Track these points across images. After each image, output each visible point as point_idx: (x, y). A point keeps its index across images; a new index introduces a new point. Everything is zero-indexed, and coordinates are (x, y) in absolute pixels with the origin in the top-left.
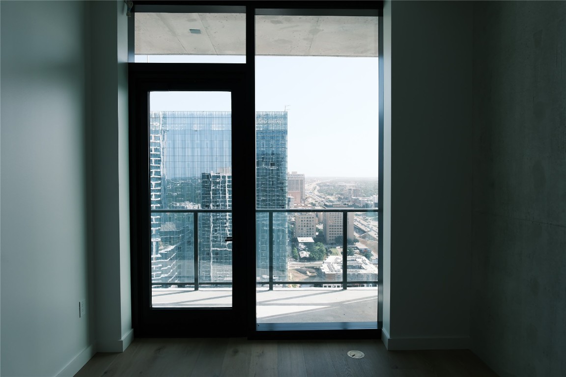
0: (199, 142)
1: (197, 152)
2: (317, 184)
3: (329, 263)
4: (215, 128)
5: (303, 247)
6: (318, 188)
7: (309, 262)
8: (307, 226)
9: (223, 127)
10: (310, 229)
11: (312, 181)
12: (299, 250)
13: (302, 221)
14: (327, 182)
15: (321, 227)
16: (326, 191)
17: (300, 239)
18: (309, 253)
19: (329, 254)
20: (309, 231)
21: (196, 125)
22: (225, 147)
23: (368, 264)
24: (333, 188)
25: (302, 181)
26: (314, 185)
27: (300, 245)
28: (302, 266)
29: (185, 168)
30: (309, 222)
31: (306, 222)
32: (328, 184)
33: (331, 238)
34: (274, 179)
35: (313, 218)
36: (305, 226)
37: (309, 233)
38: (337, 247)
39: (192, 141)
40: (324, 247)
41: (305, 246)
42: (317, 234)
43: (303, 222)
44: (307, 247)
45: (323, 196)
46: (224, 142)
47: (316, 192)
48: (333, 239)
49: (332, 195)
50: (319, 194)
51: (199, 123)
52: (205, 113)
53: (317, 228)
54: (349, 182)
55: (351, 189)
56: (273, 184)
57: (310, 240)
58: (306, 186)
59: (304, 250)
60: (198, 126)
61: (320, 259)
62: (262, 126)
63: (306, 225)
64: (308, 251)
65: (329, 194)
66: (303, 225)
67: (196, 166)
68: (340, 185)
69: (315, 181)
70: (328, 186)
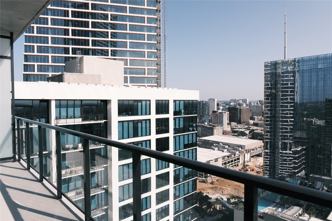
0: (322, 76)
1: (321, 83)
29: (311, 95)
39: (317, 76)
60: (322, 65)
67: (320, 94)
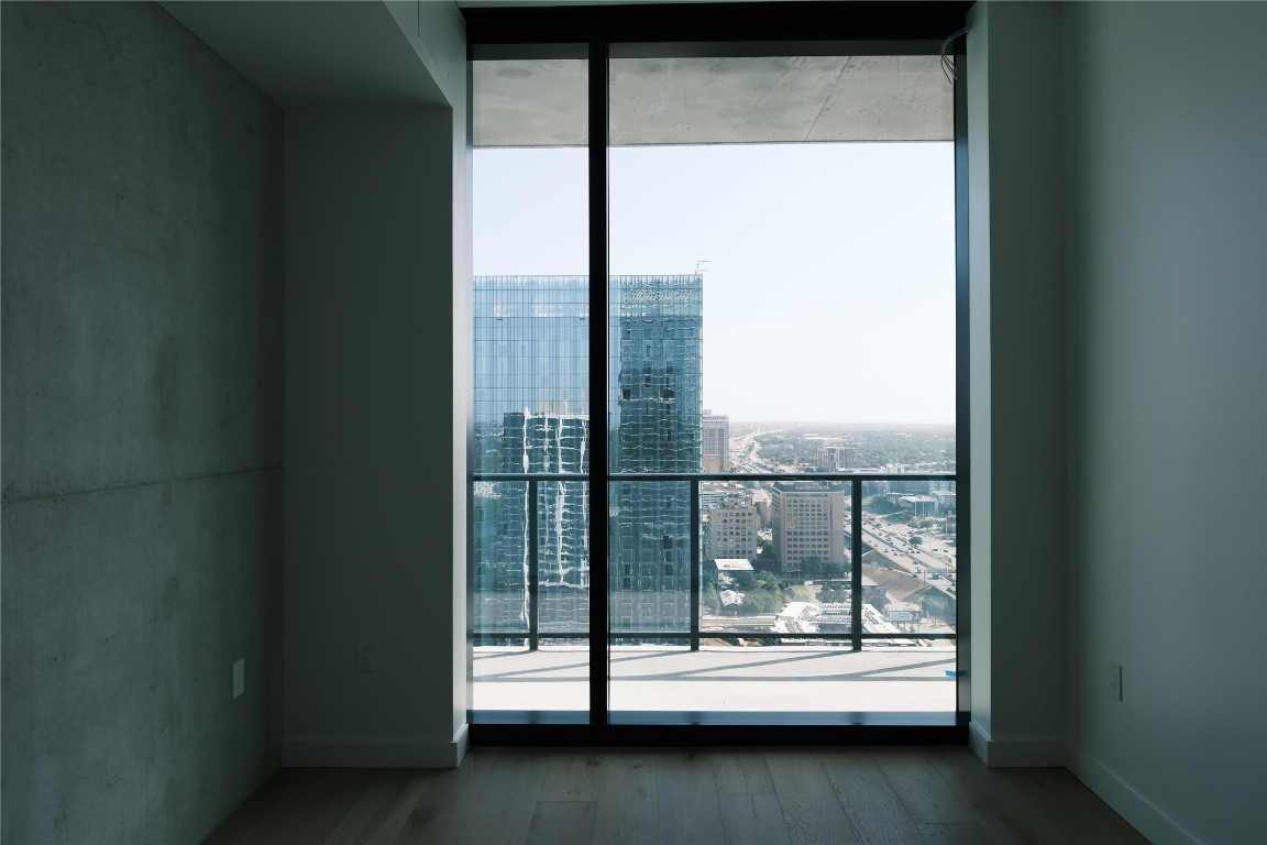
0: (505, 343)
1: (502, 365)
2: (756, 439)
3: (789, 619)
4: (540, 312)
5: (728, 580)
6: (757, 447)
7: (744, 615)
8: (738, 534)
9: (558, 311)
10: (744, 540)
11: (745, 431)
12: (717, 587)
13: (725, 521)
14: (778, 434)
15: (767, 536)
16: (777, 455)
17: (721, 564)
18: (743, 595)
19: (788, 598)
20: (740, 544)
21: (499, 307)
22: (562, 354)
23: (880, 621)
24: (791, 447)
25: (721, 431)
26: (748, 439)
27: (721, 576)
28: (727, 625)
30: (740, 525)
31: (734, 524)
32: (780, 437)
33: (793, 562)
34: (672, 428)
35: (750, 514)
36: (732, 533)
37: (741, 550)
38: (806, 583)
40: (776, 581)
41: (731, 580)
42: (759, 551)
43: (728, 525)
44: (738, 581)
45: (770, 466)
46: (562, 343)
47: (754, 457)
48: (795, 564)
49: (790, 462)
50: (760, 461)
51: (505, 300)
52: (520, 279)
53: (759, 539)
54: (830, 434)
55: (833, 451)
56: (669, 438)
57: (744, 565)
58: (732, 443)
59: (731, 587)
60: (505, 308)
61: (767, 610)
62: (644, 307)
63: (734, 531)
64: (740, 590)
65: (783, 462)
66: (728, 531)
68: (808, 441)
69: (750, 431)
70: (781, 442)
